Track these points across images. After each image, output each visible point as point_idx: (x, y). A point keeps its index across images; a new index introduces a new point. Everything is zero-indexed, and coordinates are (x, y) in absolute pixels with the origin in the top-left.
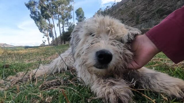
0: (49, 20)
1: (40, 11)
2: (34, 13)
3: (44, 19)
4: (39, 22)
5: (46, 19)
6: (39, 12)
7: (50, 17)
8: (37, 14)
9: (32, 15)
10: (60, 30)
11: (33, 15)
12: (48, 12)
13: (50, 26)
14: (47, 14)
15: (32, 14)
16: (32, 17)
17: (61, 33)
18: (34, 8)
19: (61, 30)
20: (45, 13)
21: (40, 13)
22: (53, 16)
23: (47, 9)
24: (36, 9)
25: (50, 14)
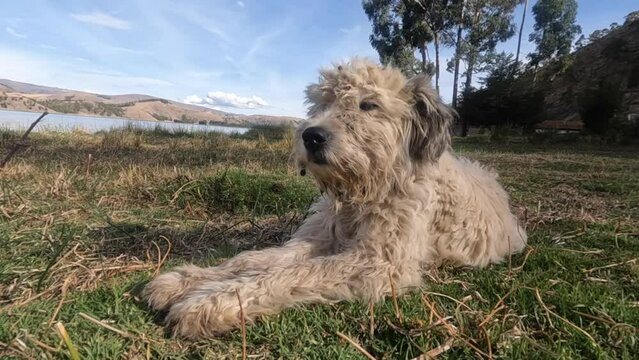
0: (423, 50)
1: (399, 20)
2: (381, 28)
3: (408, 49)
4: (392, 58)
5: (414, 45)
6: (396, 26)
7: (429, 39)
8: (392, 29)
9: (375, 37)
10: (455, 85)
11: (380, 37)
12: (424, 22)
13: (424, 70)
14: (421, 29)
15: (376, 32)
16: (375, 43)
17: (458, 94)
18: (384, 12)
19: (459, 84)
20: (417, 25)
21: (401, 27)
22: (439, 35)
23: (425, 12)
24: (390, 17)
25: (432, 28)
